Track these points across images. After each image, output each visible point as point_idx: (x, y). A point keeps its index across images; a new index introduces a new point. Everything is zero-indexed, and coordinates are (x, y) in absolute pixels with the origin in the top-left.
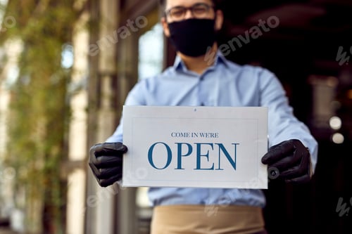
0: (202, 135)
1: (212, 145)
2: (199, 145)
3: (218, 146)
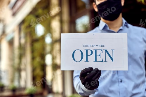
0: (97, 46)
1: (102, 50)
2: (96, 51)
3: (105, 51)
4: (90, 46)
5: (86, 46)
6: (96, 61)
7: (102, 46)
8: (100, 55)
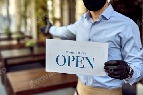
0: (79, 53)
3: (86, 58)
4: (72, 53)
5: (69, 52)
6: (77, 66)
7: (83, 54)
8: (81, 62)
